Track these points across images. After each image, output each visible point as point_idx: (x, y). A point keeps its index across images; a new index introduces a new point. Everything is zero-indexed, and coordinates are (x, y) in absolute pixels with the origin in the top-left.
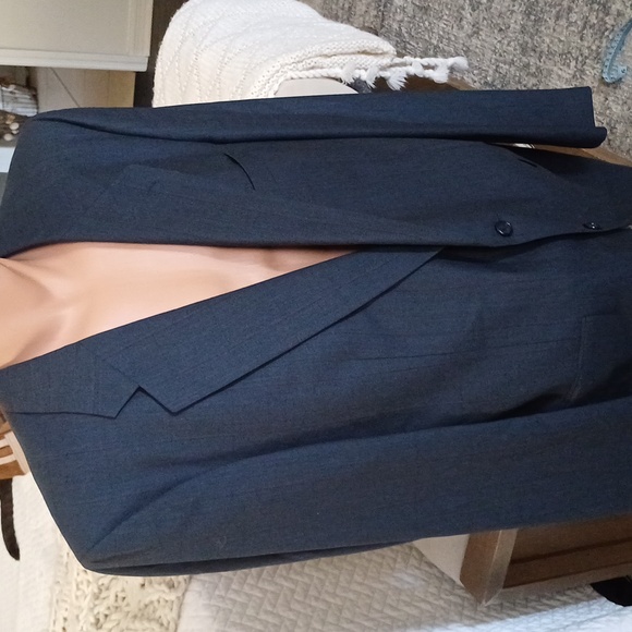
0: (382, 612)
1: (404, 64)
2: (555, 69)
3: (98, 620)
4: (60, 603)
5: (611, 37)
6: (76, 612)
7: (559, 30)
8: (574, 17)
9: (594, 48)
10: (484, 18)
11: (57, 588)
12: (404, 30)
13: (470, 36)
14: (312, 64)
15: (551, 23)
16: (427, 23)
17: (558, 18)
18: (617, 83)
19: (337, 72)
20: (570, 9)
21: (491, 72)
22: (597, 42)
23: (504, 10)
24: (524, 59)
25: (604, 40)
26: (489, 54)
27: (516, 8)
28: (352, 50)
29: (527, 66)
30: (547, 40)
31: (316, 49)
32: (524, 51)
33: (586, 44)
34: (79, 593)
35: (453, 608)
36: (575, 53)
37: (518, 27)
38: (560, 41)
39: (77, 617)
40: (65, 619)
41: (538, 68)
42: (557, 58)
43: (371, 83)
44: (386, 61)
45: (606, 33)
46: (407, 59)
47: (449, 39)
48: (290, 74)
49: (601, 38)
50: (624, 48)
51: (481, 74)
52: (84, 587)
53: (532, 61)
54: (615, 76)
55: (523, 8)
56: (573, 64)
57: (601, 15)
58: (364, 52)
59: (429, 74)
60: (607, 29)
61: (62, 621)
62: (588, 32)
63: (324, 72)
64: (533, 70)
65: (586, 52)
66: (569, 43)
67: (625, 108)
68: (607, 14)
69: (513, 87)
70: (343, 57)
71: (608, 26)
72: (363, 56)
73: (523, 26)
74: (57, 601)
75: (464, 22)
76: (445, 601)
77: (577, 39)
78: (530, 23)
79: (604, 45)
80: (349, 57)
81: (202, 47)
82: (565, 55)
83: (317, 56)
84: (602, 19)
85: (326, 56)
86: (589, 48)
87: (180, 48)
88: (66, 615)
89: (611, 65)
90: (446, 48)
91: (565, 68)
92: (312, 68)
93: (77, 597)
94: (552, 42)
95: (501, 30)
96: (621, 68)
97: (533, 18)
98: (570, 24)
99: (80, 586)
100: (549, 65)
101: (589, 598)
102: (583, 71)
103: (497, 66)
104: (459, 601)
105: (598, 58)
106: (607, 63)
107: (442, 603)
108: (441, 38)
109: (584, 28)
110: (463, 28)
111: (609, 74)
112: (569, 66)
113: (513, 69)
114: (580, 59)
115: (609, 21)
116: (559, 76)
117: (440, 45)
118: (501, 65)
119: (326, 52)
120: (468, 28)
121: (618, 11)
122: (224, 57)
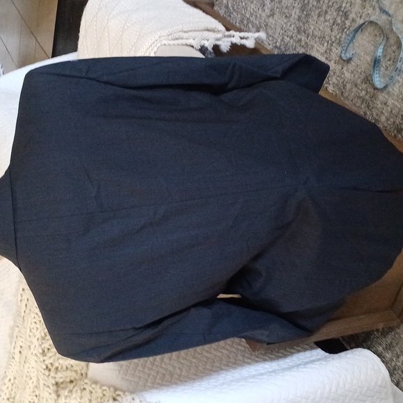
0: (202, 354)
1: (230, 36)
2: (316, 45)
3: (44, 351)
4: (19, 338)
5: (348, 33)
6: (29, 344)
7: (319, 23)
8: (328, 17)
9: (338, 37)
10: (277, 8)
11: (17, 329)
12: (230, 5)
13: (269, 17)
14: (177, 37)
15: (315, 18)
16: (244, 4)
17: (319, 15)
18: (349, 61)
19: (191, 42)
20: (326, 12)
21: (279, 40)
22: (340, 34)
23: (289, 5)
24: (298, 36)
25: (344, 34)
26: (279, 30)
27: (296, 5)
28: (200, 29)
29: (300, 40)
30: (312, 27)
31: (180, 27)
32: (299, 32)
33: (333, 33)
34: (31, 334)
35: (240, 352)
36: (327, 38)
37: (296, 17)
38: (319, 30)
39: (30, 347)
40: (21, 347)
41: (306, 43)
42: (317, 39)
43: (210, 49)
44: (220, 35)
45: (345, 30)
46: (232, 32)
47: (256, 16)
48: (164, 42)
49: (342, 32)
50: (354, 41)
51: (273, 40)
52: (34, 331)
53: (303, 39)
54: (348, 56)
55: (300, 6)
56: (326, 44)
57: (343, 19)
58: (208, 30)
59: (244, 42)
60: (346, 28)
61: (19, 347)
62: (335, 28)
63: (184, 42)
64: (303, 43)
65: (334, 39)
66: (325, 32)
67: (352, 75)
68: (347, 19)
69: (291, 52)
70: (195, 33)
71: (347, 26)
72: (207, 32)
73: (299, 17)
74: (17, 337)
75: (266, 7)
76: (236, 349)
77: (328, 30)
78: (303, 16)
79: (344, 36)
80: (198, 33)
81: (112, 16)
82: (322, 38)
83: (180, 32)
84: (344, 21)
85: (185, 32)
86: (335, 37)
87: (97, 13)
88: (22, 344)
89: (347, 49)
90: (254, 21)
91: (321, 46)
92: (177, 39)
93: (29, 336)
94: (315, 29)
95: (286, 16)
96: (352, 52)
97: (305, 13)
98: (326, 21)
99: (32, 330)
100: (312, 43)
101: (312, 348)
102: (331, 50)
103: (283, 38)
104: (243, 349)
105: (339, 43)
106: (345, 48)
107: (234, 350)
108: (251, 15)
109: (334, 24)
110: (265, 11)
111: (345, 54)
112: (323, 45)
113: (292, 41)
114: (330, 42)
115: (348, 23)
116: (318, 50)
117: (251, 18)
118: (285, 37)
119: (186, 30)
120: (268, 11)
121: (353, 19)
122: (124, 26)
